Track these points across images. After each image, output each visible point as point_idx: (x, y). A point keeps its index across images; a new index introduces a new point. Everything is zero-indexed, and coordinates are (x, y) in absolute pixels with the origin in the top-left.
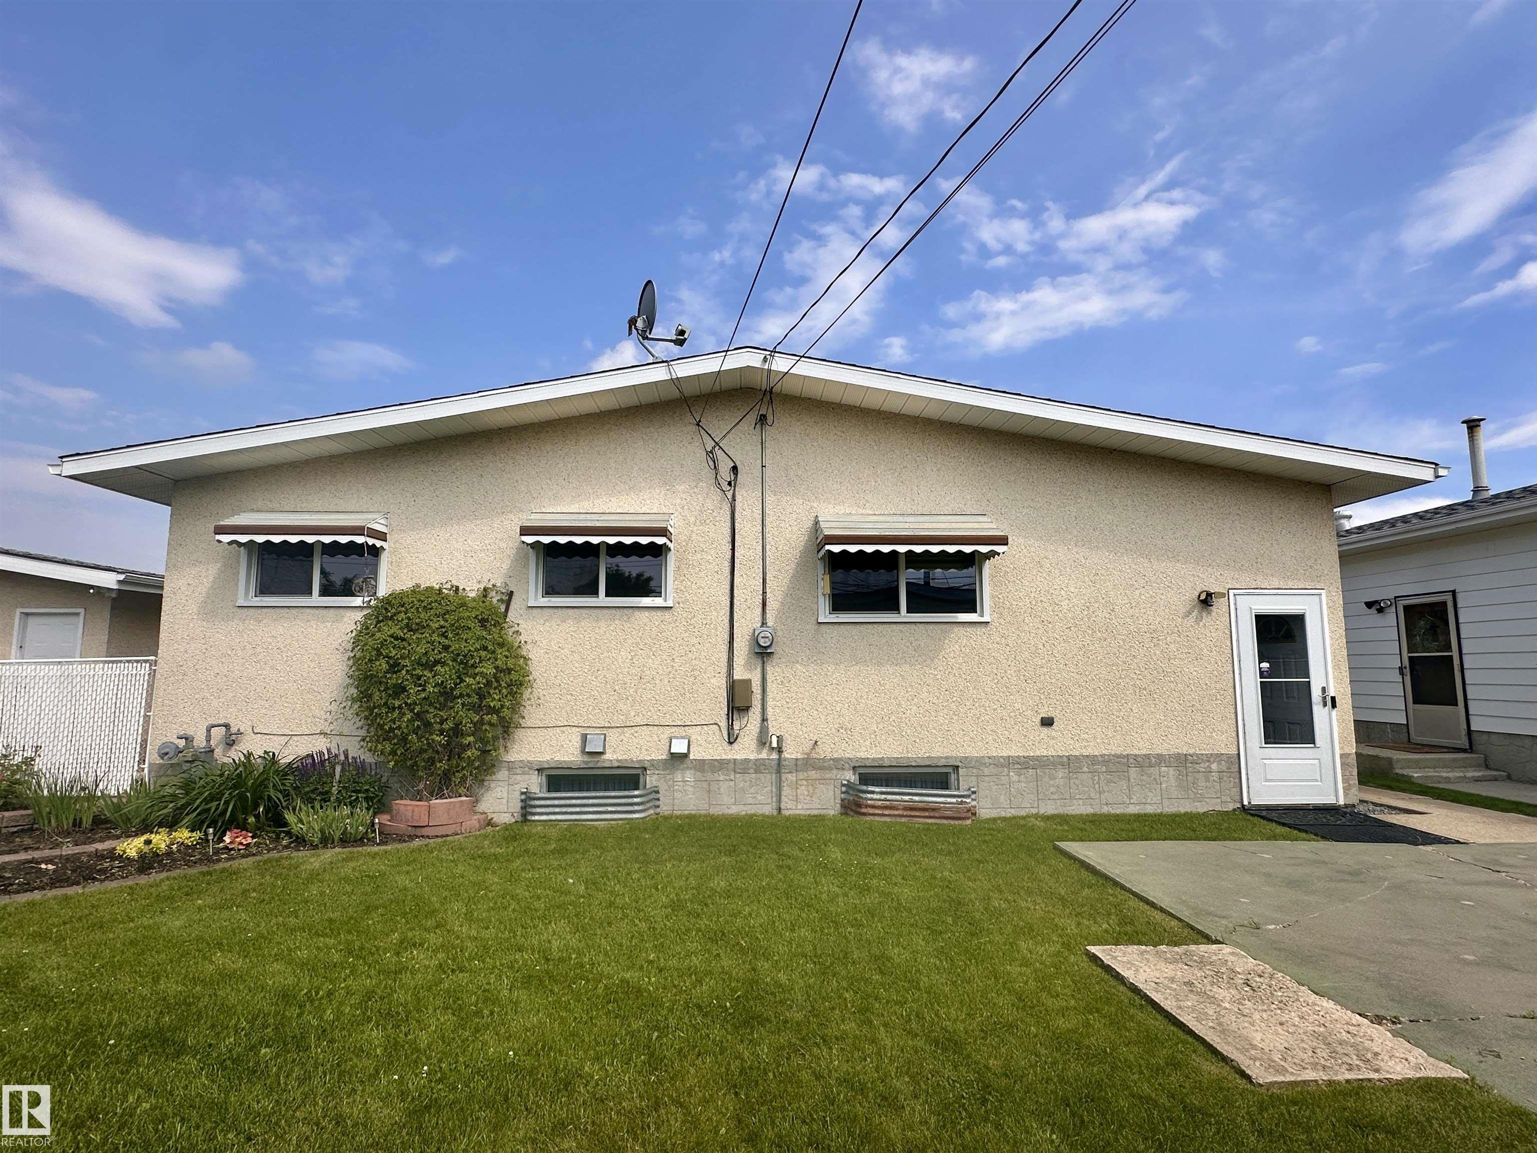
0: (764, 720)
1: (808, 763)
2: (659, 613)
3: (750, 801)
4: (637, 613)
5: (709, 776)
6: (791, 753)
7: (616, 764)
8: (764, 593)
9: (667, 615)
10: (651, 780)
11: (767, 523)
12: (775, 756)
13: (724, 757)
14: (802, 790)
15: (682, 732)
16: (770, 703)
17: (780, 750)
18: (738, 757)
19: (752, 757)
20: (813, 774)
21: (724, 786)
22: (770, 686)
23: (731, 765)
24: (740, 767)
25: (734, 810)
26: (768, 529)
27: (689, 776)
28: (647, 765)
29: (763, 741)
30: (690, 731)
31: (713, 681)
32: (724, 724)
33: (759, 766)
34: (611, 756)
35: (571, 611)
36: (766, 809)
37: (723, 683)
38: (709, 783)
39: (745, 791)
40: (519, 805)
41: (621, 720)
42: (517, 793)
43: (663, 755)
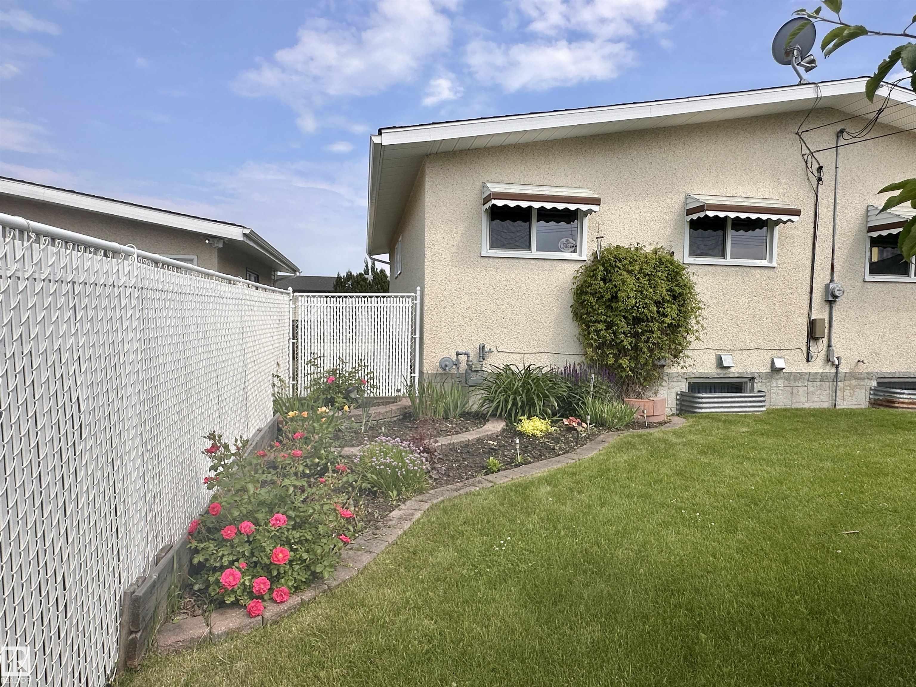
0: (829, 346)
1: (853, 375)
2: (767, 271)
3: (816, 399)
4: (753, 271)
5: (793, 384)
6: (843, 369)
7: (737, 375)
8: (833, 259)
9: (771, 273)
10: (758, 386)
11: (837, 210)
12: (834, 370)
13: (804, 371)
14: (847, 392)
15: (779, 353)
16: (834, 335)
17: (837, 367)
18: (812, 371)
19: (820, 371)
20: (854, 382)
21: (801, 390)
22: (834, 324)
23: (807, 376)
24: (811, 378)
25: (807, 406)
26: (837, 213)
27: (780, 383)
28: (756, 375)
29: (828, 360)
30: (785, 352)
31: (799, 319)
32: (804, 348)
33: (823, 378)
34: (735, 371)
35: (710, 268)
36: (826, 405)
37: (805, 321)
38: (792, 387)
39: (813, 393)
40: (675, 402)
41: (741, 346)
42: (674, 395)
43: (766, 369)
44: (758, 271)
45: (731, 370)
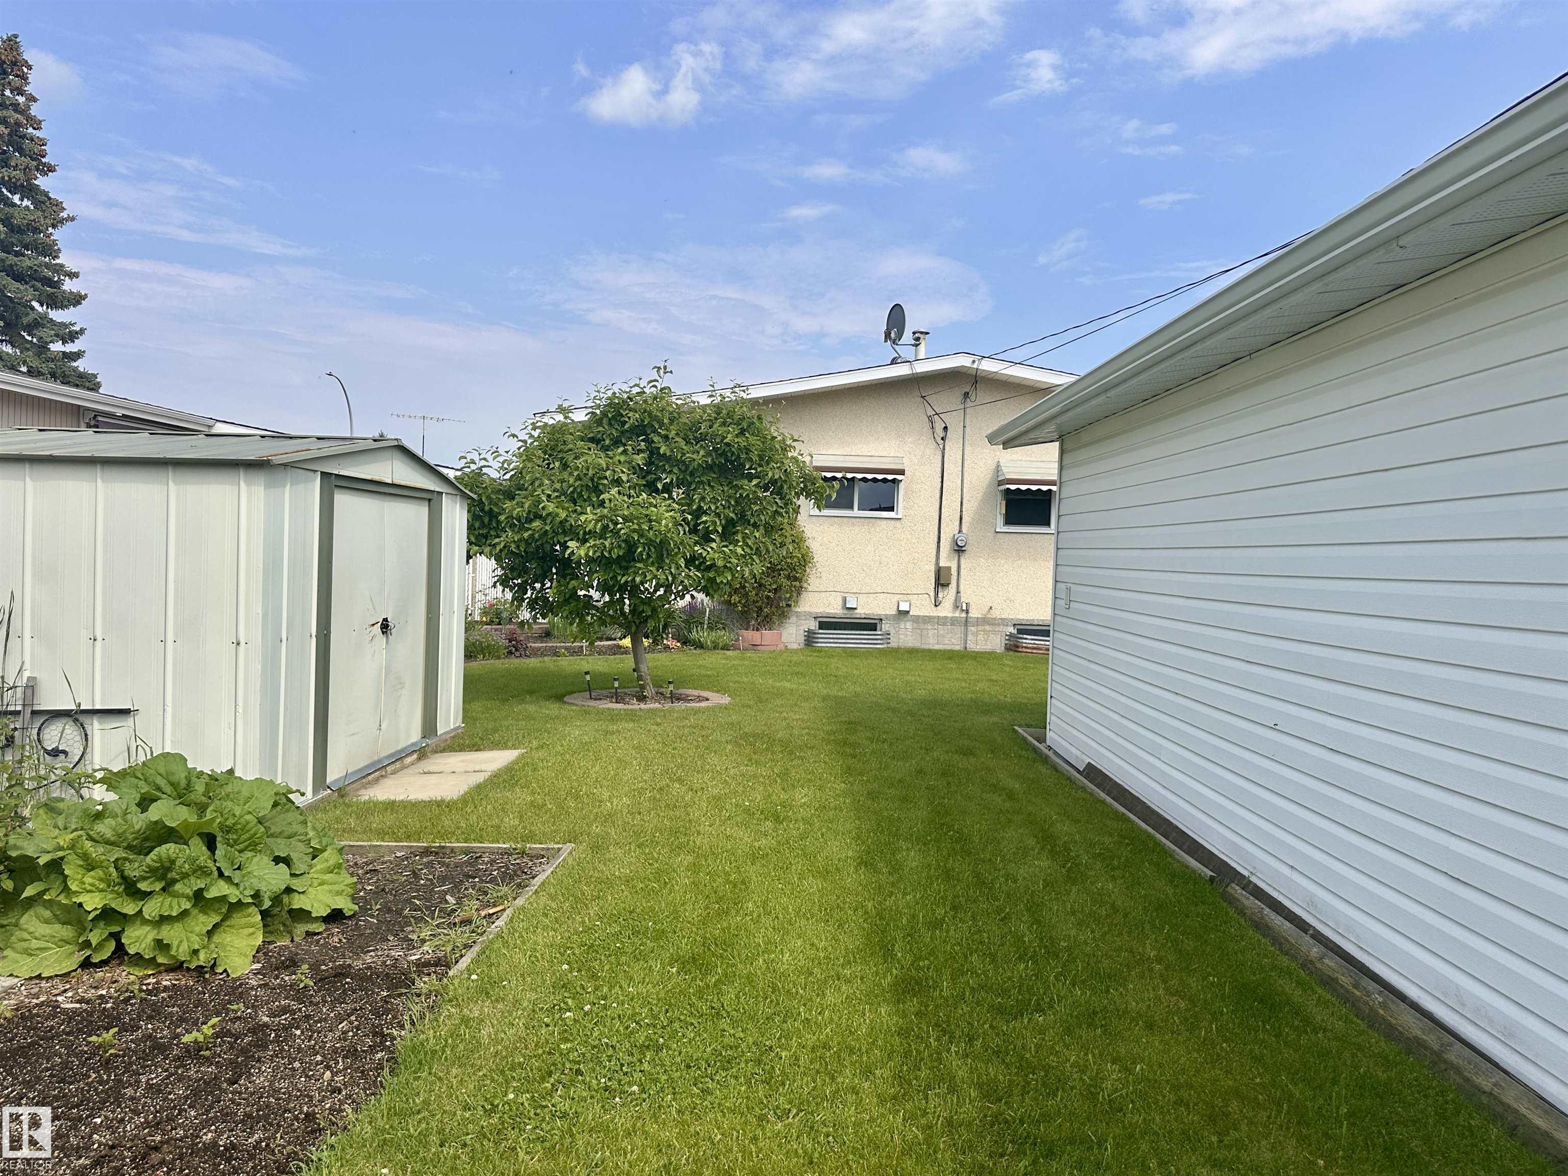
0: (958, 592)
1: (984, 621)
2: (893, 522)
3: (947, 642)
4: (878, 521)
5: (922, 626)
6: (974, 614)
7: (863, 616)
8: (961, 511)
9: (898, 523)
10: (885, 627)
11: (966, 465)
12: (964, 615)
13: (932, 614)
14: (980, 637)
15: (906, 598)
16: (962, 581)
17: (967, 612)
18: (941, 615)
19: (950, 615)
20: (988, 628)
21: (931, 633)
22: (962, 571)
23: (936, 620)
24: (942, 621)
25: (937, 647)
26: (965, 469)
27: (909, 625)
28: (882, 617)
29: (957, 606)
30: (910, 597)
31: (926, 567)
32: (932, 594)
33: (953, 621)
34: (861, 611)
35: (836, 519)
36: (957, 648)
37: (933, 568)
38: (921, 630)
39: (943, 636)
40: (803, 638)
41: (867, 590)
42: (802, 632)
43: (893, 612)
44: (885, 522)
45: (856, 611)
